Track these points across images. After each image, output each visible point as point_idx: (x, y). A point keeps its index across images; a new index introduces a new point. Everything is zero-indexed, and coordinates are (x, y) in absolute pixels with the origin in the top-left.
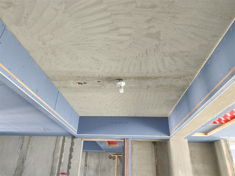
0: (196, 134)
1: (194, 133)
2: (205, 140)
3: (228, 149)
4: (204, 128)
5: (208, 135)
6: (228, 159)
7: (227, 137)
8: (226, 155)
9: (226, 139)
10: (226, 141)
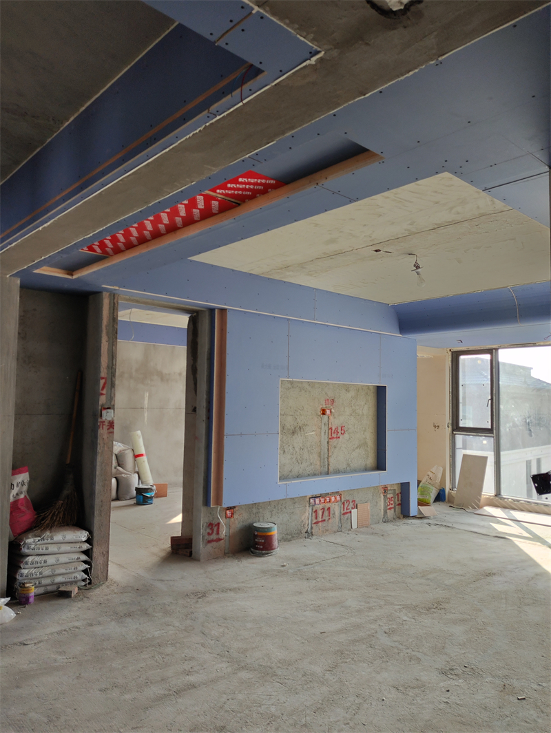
0: (44, 268)
1: (38, 266)
2: (66, 286)
3: (113, 313)
4: (65, 256)
5: (75, 277)
6: (108, 334)
7: (117, 288)
8: (106, 326)
9: (115, 292)
10: (113, 295)
